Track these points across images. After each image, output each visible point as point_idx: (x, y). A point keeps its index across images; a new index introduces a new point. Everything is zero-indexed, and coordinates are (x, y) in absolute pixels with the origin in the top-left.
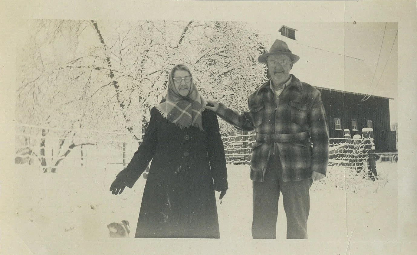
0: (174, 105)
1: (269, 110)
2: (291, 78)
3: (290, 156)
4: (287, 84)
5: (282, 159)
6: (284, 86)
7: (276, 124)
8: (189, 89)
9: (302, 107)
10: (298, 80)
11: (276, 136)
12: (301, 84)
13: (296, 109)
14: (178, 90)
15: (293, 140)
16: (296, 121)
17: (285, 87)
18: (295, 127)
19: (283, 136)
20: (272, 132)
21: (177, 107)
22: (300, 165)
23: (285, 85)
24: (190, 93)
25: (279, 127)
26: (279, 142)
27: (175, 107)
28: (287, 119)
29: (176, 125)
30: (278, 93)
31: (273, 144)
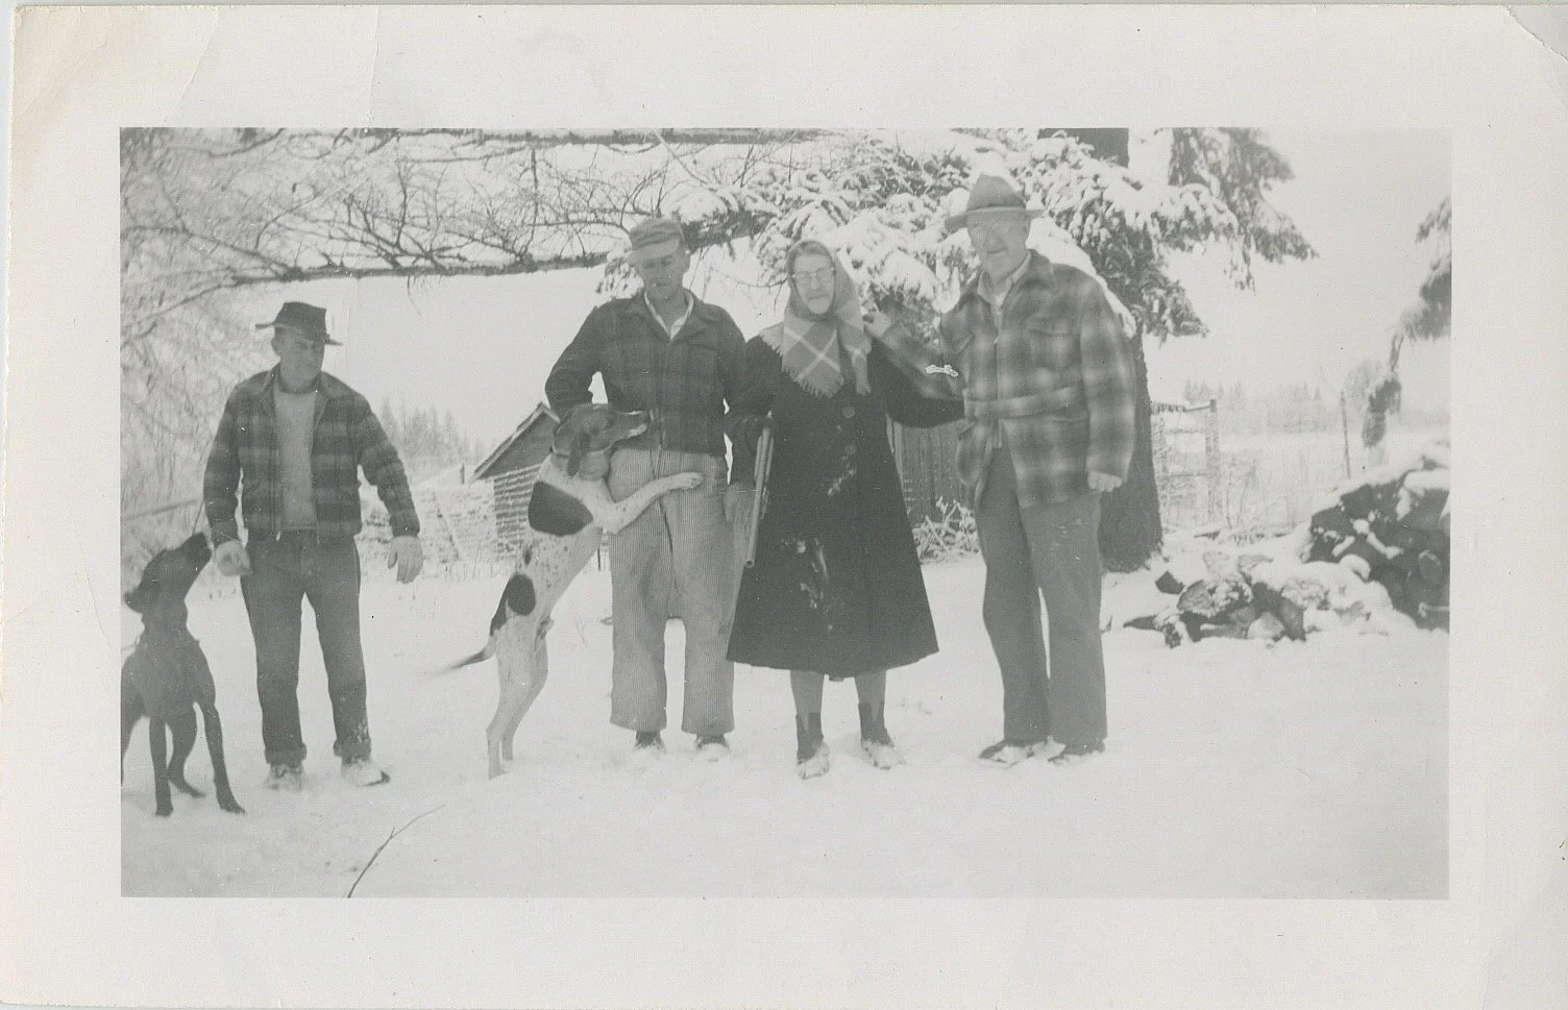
0: (799, 338)
1: (982, 345)
2: (1029, 258)
3: (1035, 447)
4: (1016, 276)
5: (1015, 458)
6: (1008, 282)
7: (998, 375)
8: (831, 296)
9: (1053, 328)
10: (1046, 261)
11: (999, 405)
12: (1052, 271)
13: (1041, 335)
14: (804, 299)
15: (1042, 410)
16: (1045, 362)
17: (1013, 286)
18: (1044, 377)
19: (1018, 404)
20: (993, 396)
21: (804, 342)
22: (1059, 466)
23: (1012, 279)
24: (833, 307)
25: (1006, 382)
26: (1008, 418)
27: (799, 343)
28: (1023, 360)
29: (804, 387)
30: (999, 300)
31: (996, 424)
